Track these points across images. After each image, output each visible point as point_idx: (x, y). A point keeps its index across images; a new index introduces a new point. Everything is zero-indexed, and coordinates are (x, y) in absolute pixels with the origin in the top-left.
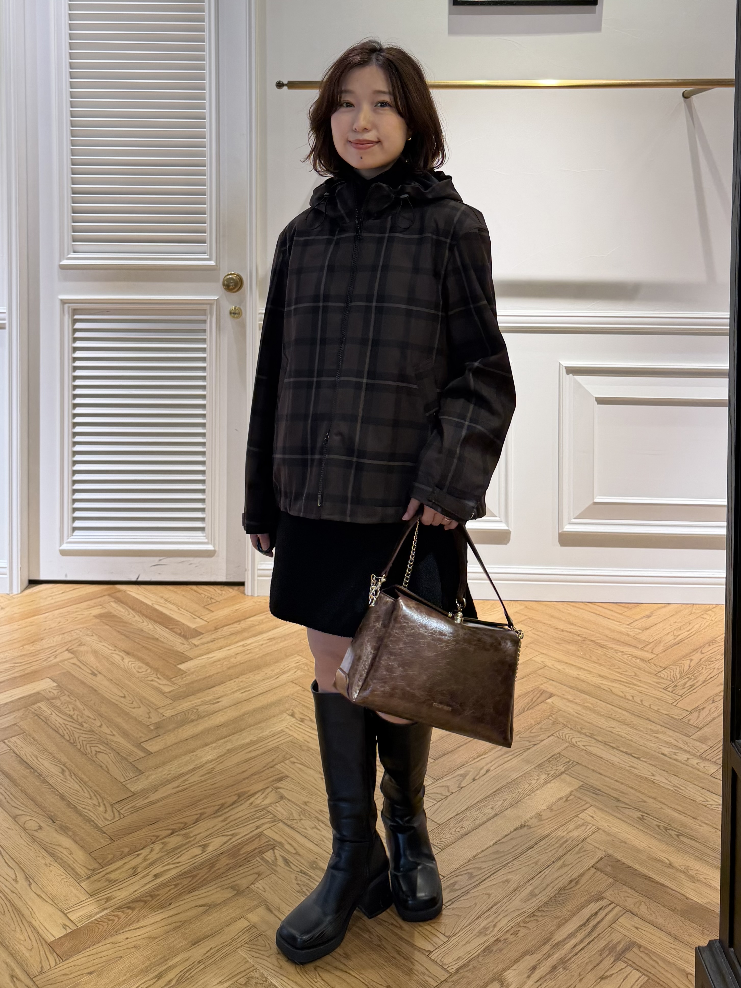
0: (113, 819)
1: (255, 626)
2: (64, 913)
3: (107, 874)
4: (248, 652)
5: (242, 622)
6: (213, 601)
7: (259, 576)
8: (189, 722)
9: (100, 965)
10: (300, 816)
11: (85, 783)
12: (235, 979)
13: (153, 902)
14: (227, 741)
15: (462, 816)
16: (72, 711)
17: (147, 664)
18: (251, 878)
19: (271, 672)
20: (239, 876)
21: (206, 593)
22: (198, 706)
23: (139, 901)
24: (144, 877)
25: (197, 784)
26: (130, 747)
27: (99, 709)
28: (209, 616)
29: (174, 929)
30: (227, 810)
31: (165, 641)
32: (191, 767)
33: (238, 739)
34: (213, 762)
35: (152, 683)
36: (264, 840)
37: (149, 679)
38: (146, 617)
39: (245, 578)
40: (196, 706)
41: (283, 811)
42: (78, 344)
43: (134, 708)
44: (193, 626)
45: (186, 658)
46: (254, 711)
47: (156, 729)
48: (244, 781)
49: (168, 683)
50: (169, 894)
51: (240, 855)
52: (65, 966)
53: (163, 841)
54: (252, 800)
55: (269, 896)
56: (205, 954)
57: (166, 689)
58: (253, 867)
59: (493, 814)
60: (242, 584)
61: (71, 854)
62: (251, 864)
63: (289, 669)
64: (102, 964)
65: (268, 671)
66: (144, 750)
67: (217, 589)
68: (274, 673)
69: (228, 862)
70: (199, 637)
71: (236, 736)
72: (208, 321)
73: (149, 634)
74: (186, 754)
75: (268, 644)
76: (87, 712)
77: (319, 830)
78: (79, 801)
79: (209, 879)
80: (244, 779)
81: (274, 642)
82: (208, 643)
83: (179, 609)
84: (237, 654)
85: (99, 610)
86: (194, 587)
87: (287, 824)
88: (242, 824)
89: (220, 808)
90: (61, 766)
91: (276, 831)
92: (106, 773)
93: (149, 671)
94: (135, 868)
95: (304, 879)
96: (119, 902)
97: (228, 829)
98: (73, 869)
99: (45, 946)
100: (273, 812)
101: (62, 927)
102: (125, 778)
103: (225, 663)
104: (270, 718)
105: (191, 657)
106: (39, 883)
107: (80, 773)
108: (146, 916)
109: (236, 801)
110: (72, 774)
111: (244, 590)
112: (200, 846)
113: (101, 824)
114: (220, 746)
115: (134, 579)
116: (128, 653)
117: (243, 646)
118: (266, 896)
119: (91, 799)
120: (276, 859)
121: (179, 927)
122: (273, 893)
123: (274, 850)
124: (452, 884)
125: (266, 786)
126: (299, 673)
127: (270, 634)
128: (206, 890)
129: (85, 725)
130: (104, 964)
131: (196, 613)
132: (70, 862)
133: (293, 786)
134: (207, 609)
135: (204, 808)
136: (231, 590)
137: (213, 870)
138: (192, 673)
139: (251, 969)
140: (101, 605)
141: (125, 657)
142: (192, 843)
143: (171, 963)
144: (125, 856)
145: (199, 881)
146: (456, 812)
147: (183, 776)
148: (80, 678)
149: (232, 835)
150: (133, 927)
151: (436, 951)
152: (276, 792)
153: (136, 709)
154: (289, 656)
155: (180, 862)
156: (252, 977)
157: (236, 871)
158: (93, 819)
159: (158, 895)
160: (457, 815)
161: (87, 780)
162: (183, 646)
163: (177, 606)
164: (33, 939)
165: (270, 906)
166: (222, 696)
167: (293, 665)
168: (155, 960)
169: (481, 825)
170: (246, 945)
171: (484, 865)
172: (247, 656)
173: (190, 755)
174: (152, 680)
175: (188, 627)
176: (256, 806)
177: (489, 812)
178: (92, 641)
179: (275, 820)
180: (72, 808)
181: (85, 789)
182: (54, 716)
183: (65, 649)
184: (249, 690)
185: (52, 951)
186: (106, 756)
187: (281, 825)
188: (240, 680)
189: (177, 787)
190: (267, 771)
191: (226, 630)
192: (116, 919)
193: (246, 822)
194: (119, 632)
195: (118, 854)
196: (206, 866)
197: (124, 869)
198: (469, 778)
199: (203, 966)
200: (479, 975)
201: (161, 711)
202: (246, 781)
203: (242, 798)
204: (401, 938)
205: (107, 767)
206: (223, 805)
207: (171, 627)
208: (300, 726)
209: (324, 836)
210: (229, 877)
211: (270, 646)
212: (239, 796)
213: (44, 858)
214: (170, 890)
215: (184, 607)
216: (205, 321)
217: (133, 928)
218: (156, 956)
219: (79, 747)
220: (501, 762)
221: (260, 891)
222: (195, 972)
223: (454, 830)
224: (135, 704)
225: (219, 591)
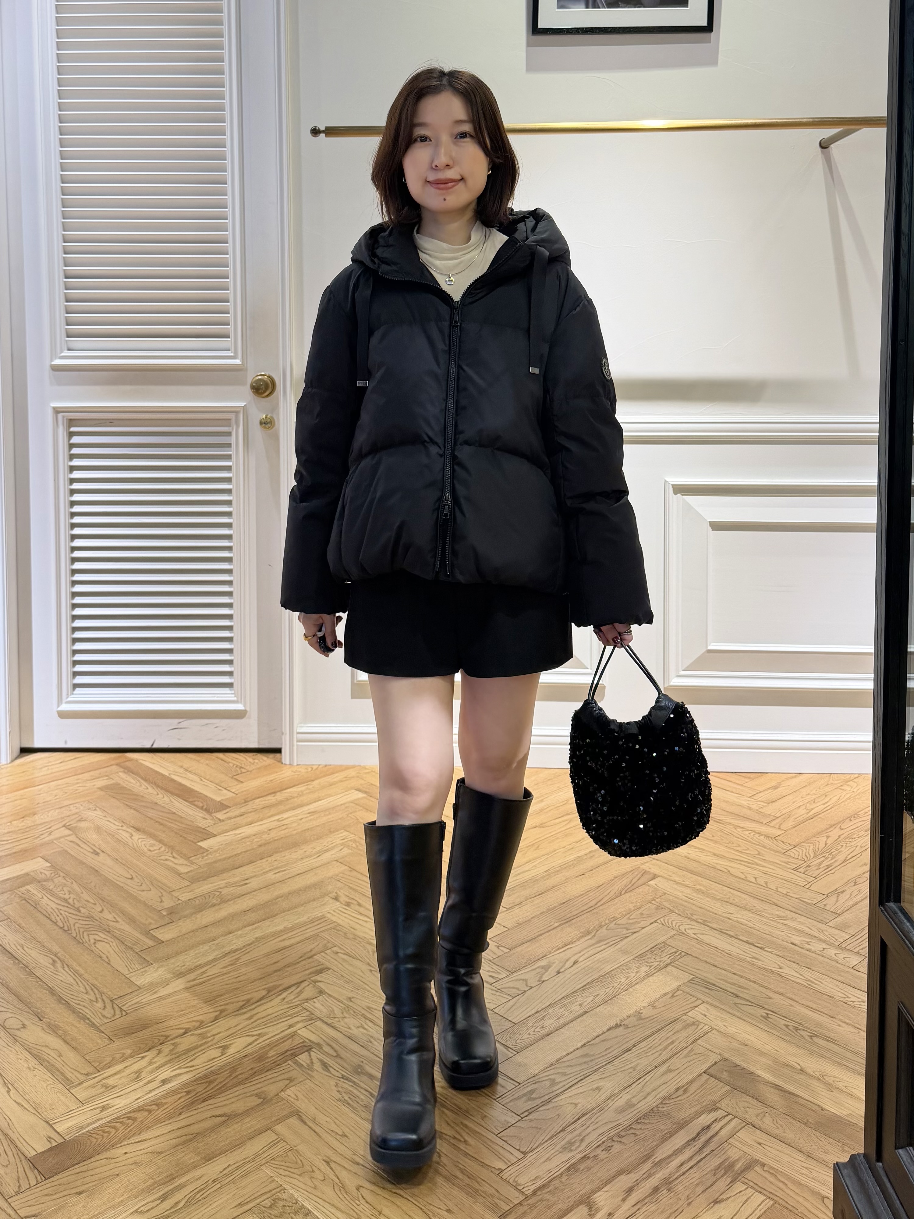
0: (113, 1016)
1: (294, 798)
2: (48, 1123)
3: (104, 1079)
4: (284, 827)
5: (278, 794)
6: (243, 770)
7: (298, 741)
8: (210, 907)
9: (91, 1184)
10: (342, 1013)
11: (80, 976)
12: (258, 1201)
13: (159, 1111)
14: (256, 929)
15: (543, 1013)
16: (67, 894)
17: (161, 841)
18: (281, 1085)
19: (311, 850)
20: (266, 1082)
21: (235, 762)
22: (221, 888)
23: (142, 1110)
24: (149, 1082)
25: (217, 977)
26: (136, 935)
27: (100, 892)
28: (237, 788)
29: (184, 1143)
30: (254, 1006)
31: (183, 815)
32: (211, 958)
33: (269, 926)
34: (238, 952)
35: (166, 862)
36: (297, 1041)
37: (163, 858)
38: (162, 788)
39: (282, 744)
40: (218, 889)
41: (322, 1007)
42: (76, 462)
43: (143, 891)
44: (218, 799)
45: (208, 834)
46: (290, 894)
47: (168, 914)
48: (276, 974)
49: (185, 862)
50: (179, 1102)
51: (268, 1058)
52: (49, 1185)
53: (173, 1042)
54: (284, 995)
55: (303, 1105)
56: (221, 1172)
57: (183, 870)
58: (283, 1072)
59: (581, 1011)
60: (278, 751)
61: (60, 1056)
62: (281, 1069)
63: (334, 847)
64: (94, 1183)
65: (307, 849)
66: (154, 938)
67: (248, 757)
68: (315, 851)
69: (252, 1066)
70: (225, 811)
71: (267, 922)
72: (234, 433)
73: (164, 807)
74: (204, 943)
75: (310, 818)
76: (85, 896)
77: (365, 1029)
78: (72, 997)
79: (228, 1085)
80: (276, 971)
81: (316, 816)
82: (235, 817)
83: (201, 780)
84: (270, 830)
85: (105, 781)
86: (221, 755)
87: (326, 1023)
88: (272, 1022)
89: (244, 1005)
90: (52, 956)
91: (313, 1030)
92: (106, 964)
93: (163, 849)
94: (139, 1072)
95: (347, 1085)
96: (116, 1111)
97: (254, 1028)
98: (62, 1073)
99: (24, 1162)
100: (309, 1009)
101: (46, 1141)
102: (129, 970)
103: (255, 840)
104: (309, 902)
105: (215, 833)
106: (20, 1090)
107: (75, 965)
108: (150, 1128)
109: (264, 996)
110: (65, 966)
111: (281, 759)
112: (219, 1047)
113: (97, 1021)
114: (247, 934)
115: (148, 745)
116: (138, 830)
117: (278, 820)
118: (299, 1106)
119: (86, 993)
120: (312, 1063)
121: (190, 1140)
122: (306, 1101)
123: (309, 1053)
124: (530, 1091)
125: (302, 979)
126: (346, 851)
127: (312, 807)
128: (225, 1098)
129: (83, 910)
130: (97, 1182)
131: (223, 784)
132: (58, 1065)
133: (335, 980)
134: (236, 779)
135: (225, 1005)
136: (265, 758)
137: (234, 1075)
138: (216, 851)
139: (278, 1190)
140: (107, 776)
141: (134, 834)
142: (209, 1044)
143: (178, 1182)
144: (127, 1059)
145: (216, 1088)
146: (536, 1008)
147: (201, 968)
148: (78, 857)
149: (259, 1035)
150: (132, 1140)
151: (509, 1169)
152: (314, 986)
153: (145, 892)
154: (334, 832)
155: (193, 1066)
156: (279, 1199)
157: (263, 1075)
158: (89, 1017)
159: (166, 1103)
160: (536, 1013)
161: (82, 971)
162: (205, 821)
163: (200, 776)
164: (10, 1153)
165: (303, 1116)
166: (251, 877)
167: (338, 842)
168: (160, 1178)
169: (567, 1024)
170: (273, 1162)
171: (568, 1071)
172: (283, 832)
173: (210, 944)
174: (166, 860)
175: (212, 800)
176: (288, 1003)
177: (576, 1009)
178: (95, 815)
179: (312, 1018)
180: (63, 1004)
181: (79, 983)
182: (45, 901)
183: (61, 825)
184: (285, 870)
185: (32, 1167)
186: (107, 945)
187: (319, 1023)
188: (274, 859)
189: (194, 980)
190: (304, 962)
191: (259, 803)
192: (113, 1131)
193: (275, 1021)
194: (127, 805)
195: (118, 1056)
196: (226, 1070)
197: (124, 1074)
198: (552, 971)
199: (219, 1186)
200: (562, 1198)
201: (175, 894)
202: (278, 973)
203: (273, 993)
204: (466, 1154)
205: (107, 958)
206: (248, 1001)
207: (191, 800)
208: (345, 911)
209: (372, 1037)
210: (254, 1083)
211: (311, 820)
212: (269, 991)
213: (26, 1060)
214: (180, 1098)
215: (208, 777)
216: (229, 434)
217: (133, 1142)
218: (160, 1173)
219: (74, 935)
220: (591, 953)
221: (292, 1100)
222: (208, 1192)
223: (533, 1030)
224: (144, 887)
225: (251, 760)
